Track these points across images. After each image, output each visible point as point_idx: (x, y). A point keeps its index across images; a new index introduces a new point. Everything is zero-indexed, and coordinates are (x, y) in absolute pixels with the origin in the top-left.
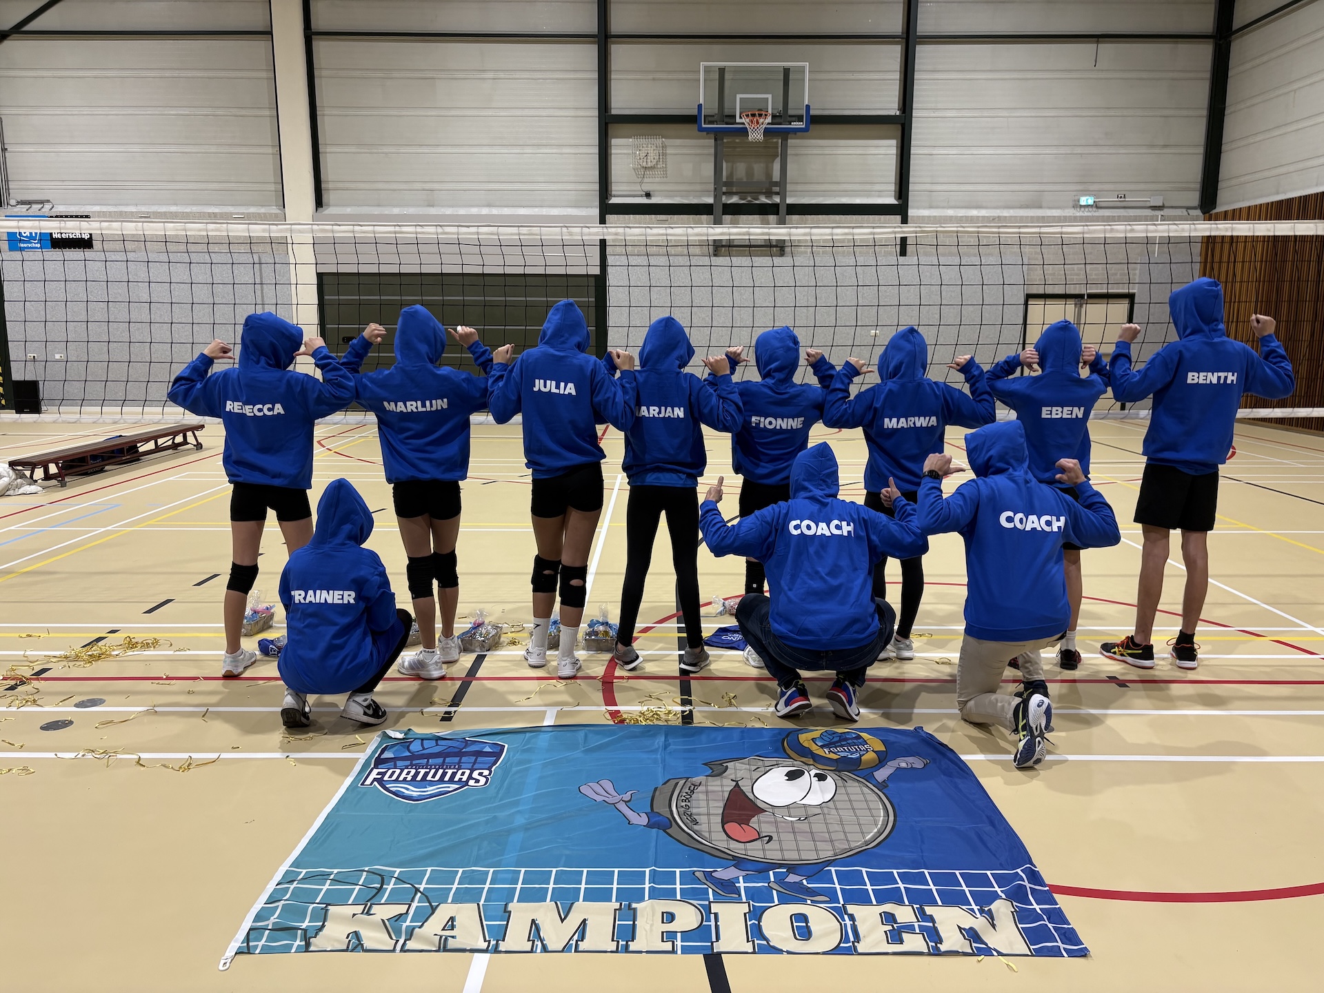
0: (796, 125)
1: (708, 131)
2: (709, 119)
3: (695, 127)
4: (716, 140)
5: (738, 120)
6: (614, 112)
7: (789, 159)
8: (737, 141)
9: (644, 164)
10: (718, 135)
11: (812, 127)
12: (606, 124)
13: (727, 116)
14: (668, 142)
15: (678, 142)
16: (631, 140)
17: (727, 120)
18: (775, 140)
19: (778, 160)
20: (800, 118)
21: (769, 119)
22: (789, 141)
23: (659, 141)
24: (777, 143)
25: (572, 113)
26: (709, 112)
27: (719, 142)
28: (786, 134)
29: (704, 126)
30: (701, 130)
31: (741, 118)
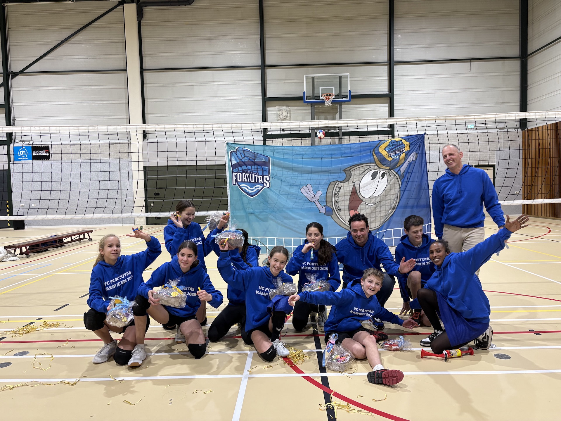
0: (345, 99)
1: (308, 102)
2: (308, 98)
3: (302, 101)
4: (311, 106)
5: (321, 98)
6: (268, 96)
7: (343, 113)
8: (320, 107)
9: (282, 118)
10: (312, 104)
11: (352, 100)
12: (265, 101)
13: (316, 96)
14: (291, 108)
15: (295, 108)
16: (276, 108)
17: (315, 98)
18: (336, 106)
19: (338, 114)
20: (347, 96)
21: (334, 97)
22: (342, 106)
23: (287, 108)
24: (337, 107)
25: (251, 98)
26: (308, 95)
27: (313, 107)
28: (341, 103)
29: (306, 101)
30: (305, 102)
31: (322, 97)
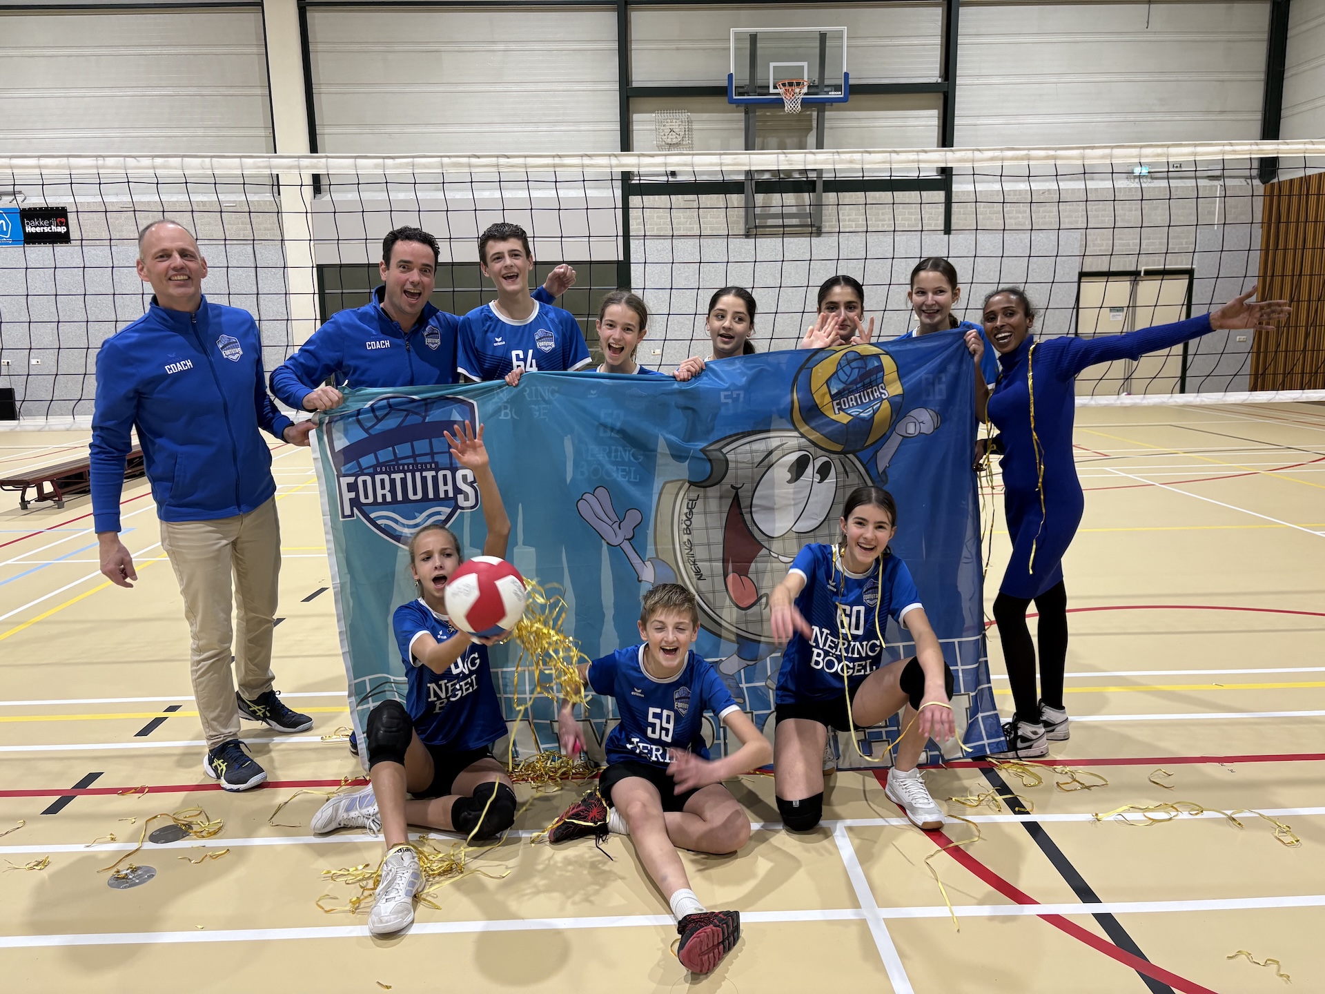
0: (833, 94)
1: (738, 103)
2: (741, 91)
3: (725, 99)
4: (746, 113)
5: (772, 90)
6: (635, 85)
7: (826, 132)
8: (768, 114)
9: (669, 141)
10: (749, 108)
11: (851, 98)
12: (628, 97)
13: (760, 87)
14: (694, 116)
15: (705, 116)
16: (654, 115)
17: (759, 91)
18: (808, 113)
19: (813, 133)
20: (837, 88)
21: (805, 90)
22: (827, 113)
23: (684, 116)
24: (811, 115)
25: (590, 87)
26: (741, 83)
27: (751, 115)
28: (822, 106)
29: (735, 97)
30: (732, 101)
31: (775, 87)
